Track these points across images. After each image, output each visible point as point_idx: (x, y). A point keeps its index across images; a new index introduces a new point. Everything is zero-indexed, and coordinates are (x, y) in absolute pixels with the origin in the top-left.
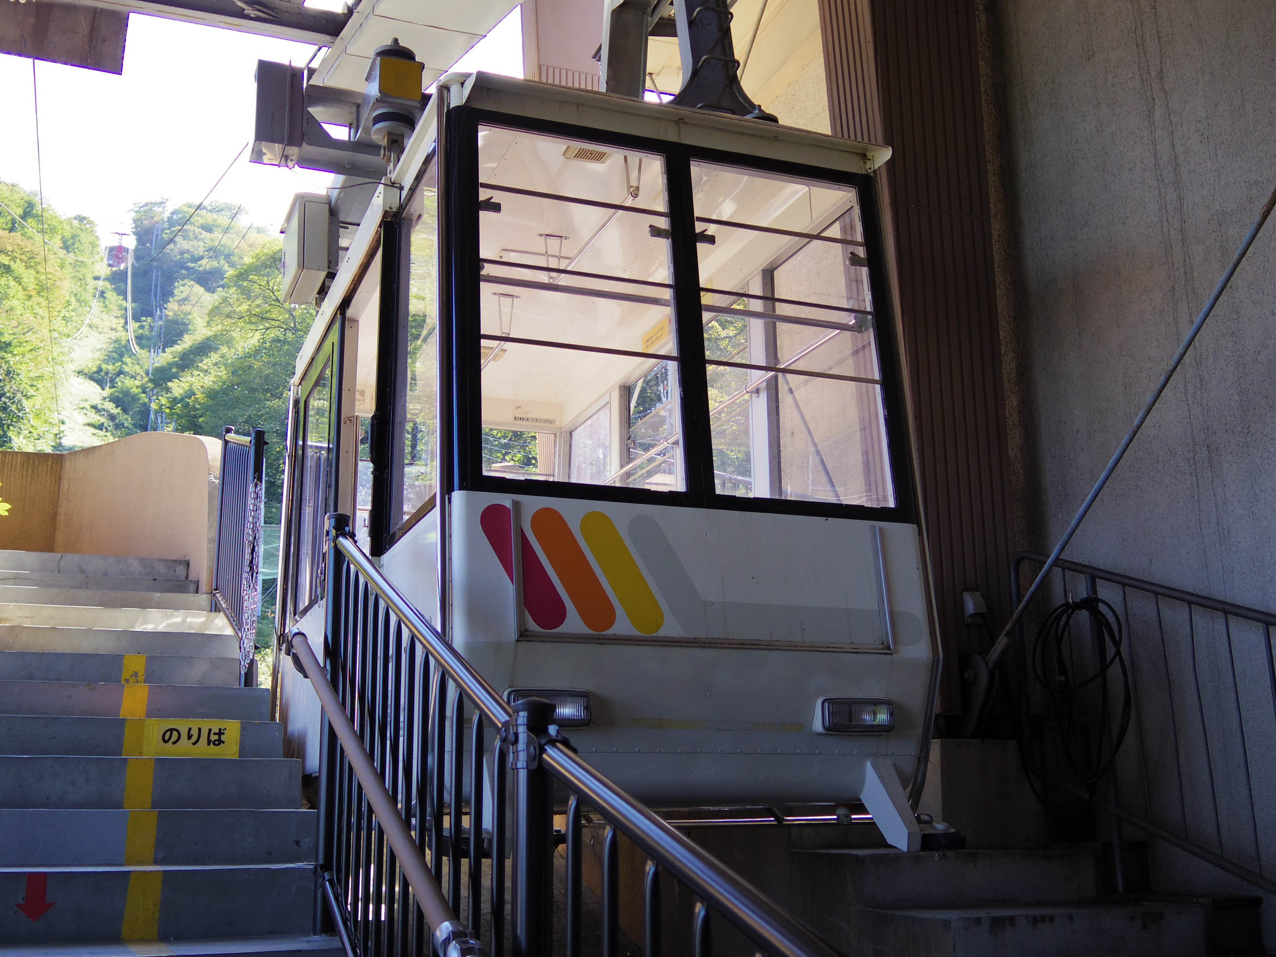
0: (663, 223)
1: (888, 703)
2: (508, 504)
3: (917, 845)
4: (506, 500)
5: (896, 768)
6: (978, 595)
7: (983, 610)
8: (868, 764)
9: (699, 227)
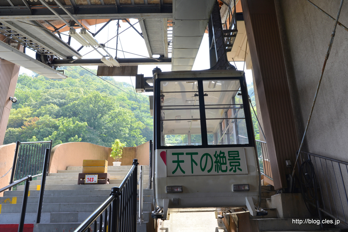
0: (197, 93)
1: (248, 185)
2: (165, 151)
3: (255, 215)
4: (165, 150)
5: (253, 198)
6: (289, 161)
7: (291, 164)
8: (246, 198)
9: (204, 93)
